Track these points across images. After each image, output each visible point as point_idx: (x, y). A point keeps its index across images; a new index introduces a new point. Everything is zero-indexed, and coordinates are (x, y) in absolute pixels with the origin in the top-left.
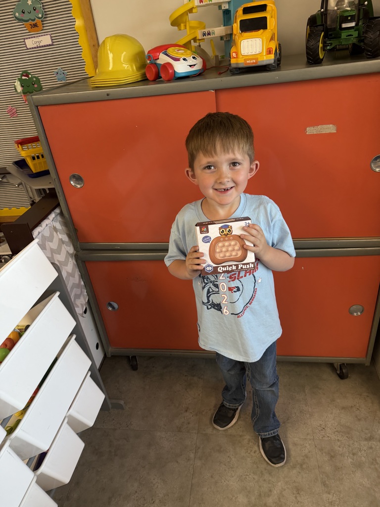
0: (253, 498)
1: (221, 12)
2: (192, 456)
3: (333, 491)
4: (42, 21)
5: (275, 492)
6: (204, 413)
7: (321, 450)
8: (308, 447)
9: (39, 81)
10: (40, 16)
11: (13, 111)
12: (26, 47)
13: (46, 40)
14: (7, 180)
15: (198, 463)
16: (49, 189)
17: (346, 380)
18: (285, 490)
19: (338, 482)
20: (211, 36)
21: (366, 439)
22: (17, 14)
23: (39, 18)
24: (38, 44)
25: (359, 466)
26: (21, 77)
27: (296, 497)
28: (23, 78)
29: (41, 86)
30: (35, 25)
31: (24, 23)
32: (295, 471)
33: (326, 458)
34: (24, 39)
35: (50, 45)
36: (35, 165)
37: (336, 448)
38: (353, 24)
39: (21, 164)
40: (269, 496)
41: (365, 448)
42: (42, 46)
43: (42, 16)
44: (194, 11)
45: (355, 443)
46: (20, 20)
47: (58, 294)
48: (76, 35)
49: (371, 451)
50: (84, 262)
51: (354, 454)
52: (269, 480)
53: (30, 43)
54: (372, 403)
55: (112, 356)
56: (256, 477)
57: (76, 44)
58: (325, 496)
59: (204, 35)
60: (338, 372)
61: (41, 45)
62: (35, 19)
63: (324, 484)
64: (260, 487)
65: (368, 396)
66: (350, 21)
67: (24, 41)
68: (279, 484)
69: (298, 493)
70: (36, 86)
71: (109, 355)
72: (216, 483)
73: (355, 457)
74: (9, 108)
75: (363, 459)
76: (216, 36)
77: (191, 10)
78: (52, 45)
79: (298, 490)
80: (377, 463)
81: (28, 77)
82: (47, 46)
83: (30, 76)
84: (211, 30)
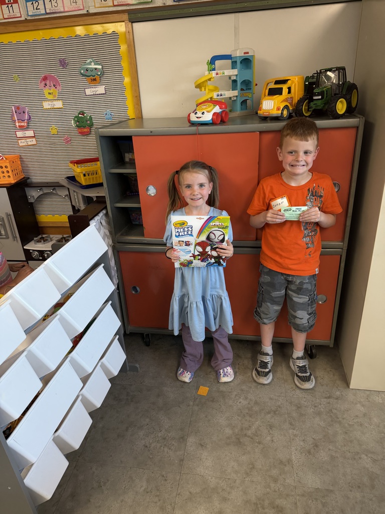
0: (237, 430)
1: (231, 81)
2: (191, 403)
3: (297, 428)
4: (100, 77)
5: (253, 428)
6: (201, 376)
7: (291, 403)
8: (281, 401)
9: (92, 119)
10: (99, 73)
11: (68, 140)
12: (85, 94)
13: (101, 89)
14: (56, 192)
15: (196, 408)
16: (97, 197)
17: (315, 359)
18: (261, 426)
19: (301, 423)
20: (223, 97)
21: (326, 398)
22: (82, 71)
23: (98, 75)
24: (94, 92)
25: (319, 414)
26: (78, 115)
27: (269, 431)
28: (80, 116)
29: (93, 123)
30: (95, 80)
31: (86, 77)
32: (269, 415)
33: (294, 408)
34: (85, 88)
35: (103, 94)
36: (86, 180)
37: (303, 402)
38: (320, 97)
39: (72, 179)
40: (248, 430)
41: (325, 403)
42: (98, 95)
43: (101, 74)
44: (212, 80)
45: (318, 400)
46: (83, 75)
47: (103, 265)
48: (123, 88)
49: (329, 405)
50: (118, 252)
51: (315, 406)
52: (250, 420)
53: (89, 92)
54: (334, 375)
55: (130, 333)
56: (240, 418)
57: (123, 95)
58: (291, 431)
59: (218, 96)
60: (309, 353)
61: (97, 93)
62: (95, 76)
63: (291, 424)
64: (242, 424)
65: (331, 371)
66: (318, 95)
67: (85, 90)
68: (257, 423)
69: (271, 429)
70: (89, 122)
71: (128, 332)
72: (209, 420)
73: (316, 409)
74: (65, 137)
75: (322, 409)
76: (226, 96)
77: (210, 80)
78: (105, 94)
79: (271, 427)
80: (332, 413)
81: (83, 115)
82: (101, 94)
83: (85, 115)
84: (223, 93)
